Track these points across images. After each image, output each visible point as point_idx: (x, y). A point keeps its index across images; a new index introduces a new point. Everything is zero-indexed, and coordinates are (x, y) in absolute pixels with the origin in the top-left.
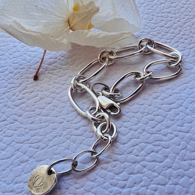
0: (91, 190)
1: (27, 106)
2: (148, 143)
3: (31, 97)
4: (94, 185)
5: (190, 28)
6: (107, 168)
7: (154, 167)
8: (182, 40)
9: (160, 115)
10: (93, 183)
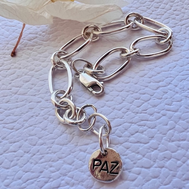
0: (67, 174)
1: (3, 84)
2: (132, 123)
3: (7, 75)
4: (71, 168)
5: (182, 3)
6: (86, 150)
7: (138, 148)
8: (174, 16)
9: (147, 94)
10: (71, 166)
